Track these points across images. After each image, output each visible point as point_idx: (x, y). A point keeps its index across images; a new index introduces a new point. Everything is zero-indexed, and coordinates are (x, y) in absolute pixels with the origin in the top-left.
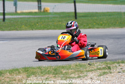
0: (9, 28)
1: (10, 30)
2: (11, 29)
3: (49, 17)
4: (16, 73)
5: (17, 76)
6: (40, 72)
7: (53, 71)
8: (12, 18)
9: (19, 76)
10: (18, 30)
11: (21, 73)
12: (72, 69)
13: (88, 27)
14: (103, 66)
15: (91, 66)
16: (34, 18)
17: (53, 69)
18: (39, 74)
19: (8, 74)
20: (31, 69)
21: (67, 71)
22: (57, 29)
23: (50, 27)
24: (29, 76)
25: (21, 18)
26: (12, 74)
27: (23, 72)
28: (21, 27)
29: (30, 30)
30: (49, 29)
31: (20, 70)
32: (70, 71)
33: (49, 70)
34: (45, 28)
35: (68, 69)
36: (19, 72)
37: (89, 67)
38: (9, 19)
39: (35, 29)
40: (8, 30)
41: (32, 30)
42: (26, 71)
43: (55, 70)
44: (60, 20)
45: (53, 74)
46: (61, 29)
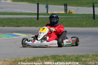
0: (42, 25)
3: (73, 17)
4: (46, 60)
6: (65, 59)
7: (75, 59)
11: (50, 60)
12: (89, 58)
16: (61, 18)
17: (75, 58)
20: (57, 57)
22: (79, 27)
23: (73, 25)
26: (43, 61)
27: (52, 59)
30: (73, 27)
31: (49, 58)
32: (88, 59)
33: (72, 58)
34: (69, 26)
35: (86, 58)
38: (42, 18)
42: (54, 58)
43: (77, 58)
44: (82, 20)
46: (82, 27)
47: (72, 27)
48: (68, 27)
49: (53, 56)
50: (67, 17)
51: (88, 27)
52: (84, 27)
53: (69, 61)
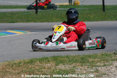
0: (41, 20)
1: (42, 22)
2: (43, 20)
3: (79, 10)
4: (45, 62)
5: (47, 64)
7: (80, 60)
9: (49, 65)
10: (49, 22)
11: (50, 62)
12: (98, 58)
13: (115, 19)
17: (80, 58)
18: (67, 62)
19: (38, 62)
20: (60, 58)
21: (93, 60)
24: (58, 64)
26: (42, 63)
27: (52, 61)
28: (52, 19)
32: (96, 59)
33: (76, 59)
35: (94, 58)
36: (48, 61)
37: (115, 56)
40: (40, 22)
42: (55, 60)
43: (82, 59)
44: (89, 12)
45: (80, 63)
46: (90, 21)
49: (54, 57)
51: (97, 21)
52: (92, 21)
53: (73, 62)
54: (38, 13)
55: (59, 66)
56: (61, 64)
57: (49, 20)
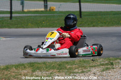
0: (16, 26)
1: (17, 28)
2: (18, 26)
3: (55, 16)
4: (22, 68)
5: (23, 71)
6: (45, 67)
7: (57, 66)
8: (19, 17)
9: (25, 71)
10: (24, 28)
11: (27, 68)
13: (92, 25)
14: (106, 62)
15: (95, 62)
16: (40, 16)
18: (44, 69)
19: (14, 69)
20: (36, 64)
21: (71, 66)
23: (55, 25)
24: (34, 70)
25: (27, 16)
26: (18, 69)
27: (29, 67)
28: (27, 25)
29: (36, 28)
32: (74, 66)
33: (53, 65)
35: (72, 65)
36: (25, 67)
37: (93, 63)
38: (16, 17)
39: (41, 27)
41: (38, 27)
42: (32, 66)
43: (60, 65)
45: (57, 70)
47: (53, 27)
48: (49, 27)
49: (31, 63)
50: (47, 16)
53: (51, 69)
54: (13, 19)
55: (35, 72)
56: (38, 71)
57: (24, 26)
